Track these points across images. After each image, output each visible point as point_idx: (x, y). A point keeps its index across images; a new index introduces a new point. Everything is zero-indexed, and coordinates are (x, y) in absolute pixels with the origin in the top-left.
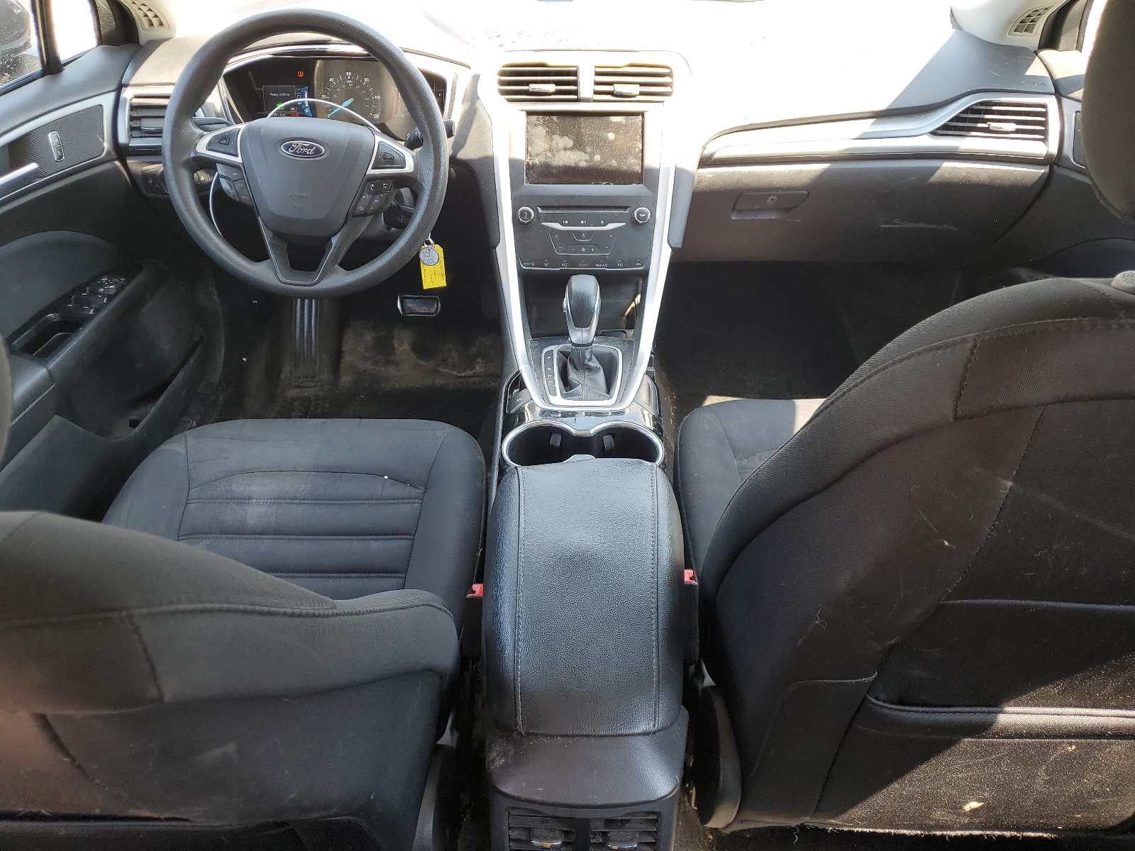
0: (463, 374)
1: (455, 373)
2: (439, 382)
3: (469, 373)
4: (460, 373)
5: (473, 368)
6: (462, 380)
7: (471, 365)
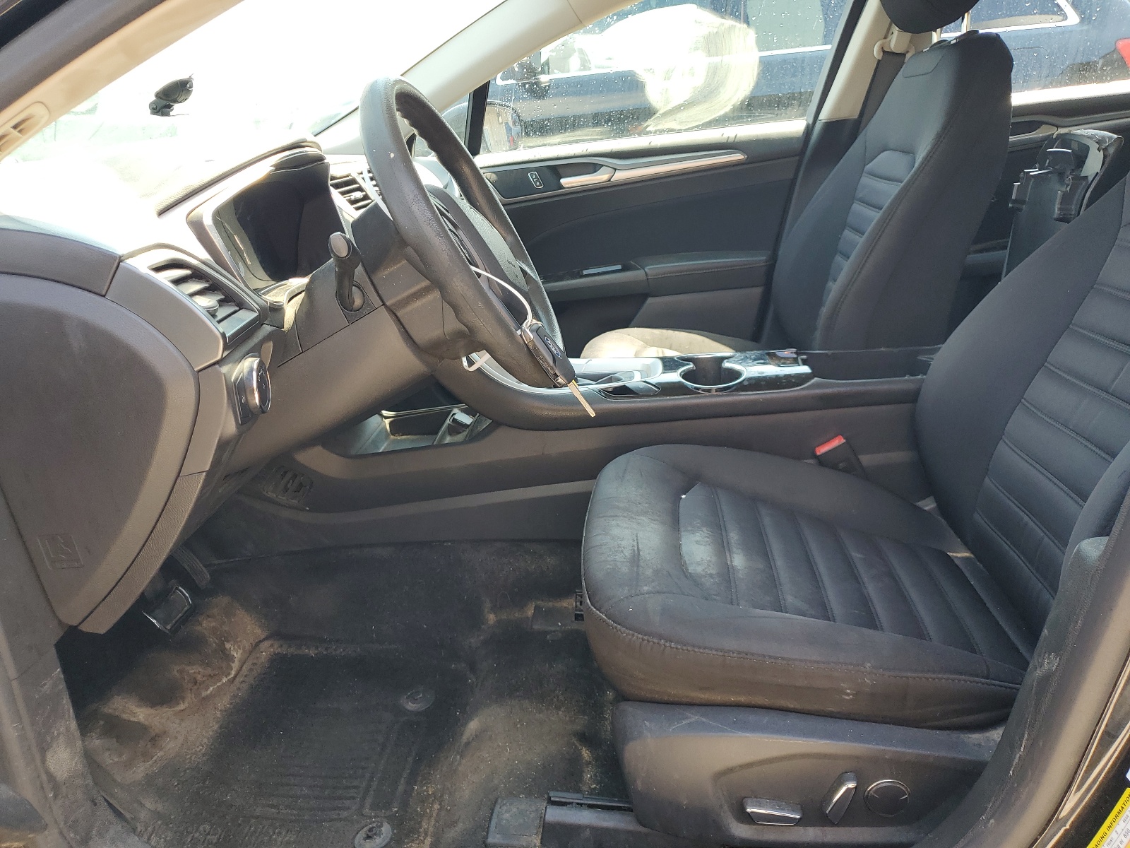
0: (233, 673)
1: (224, 680)
2: (224, 702)
3: (235, 665)
4: (229, 674)
5: (232, 659)
6: (239, 679)
7: (228, 658)
